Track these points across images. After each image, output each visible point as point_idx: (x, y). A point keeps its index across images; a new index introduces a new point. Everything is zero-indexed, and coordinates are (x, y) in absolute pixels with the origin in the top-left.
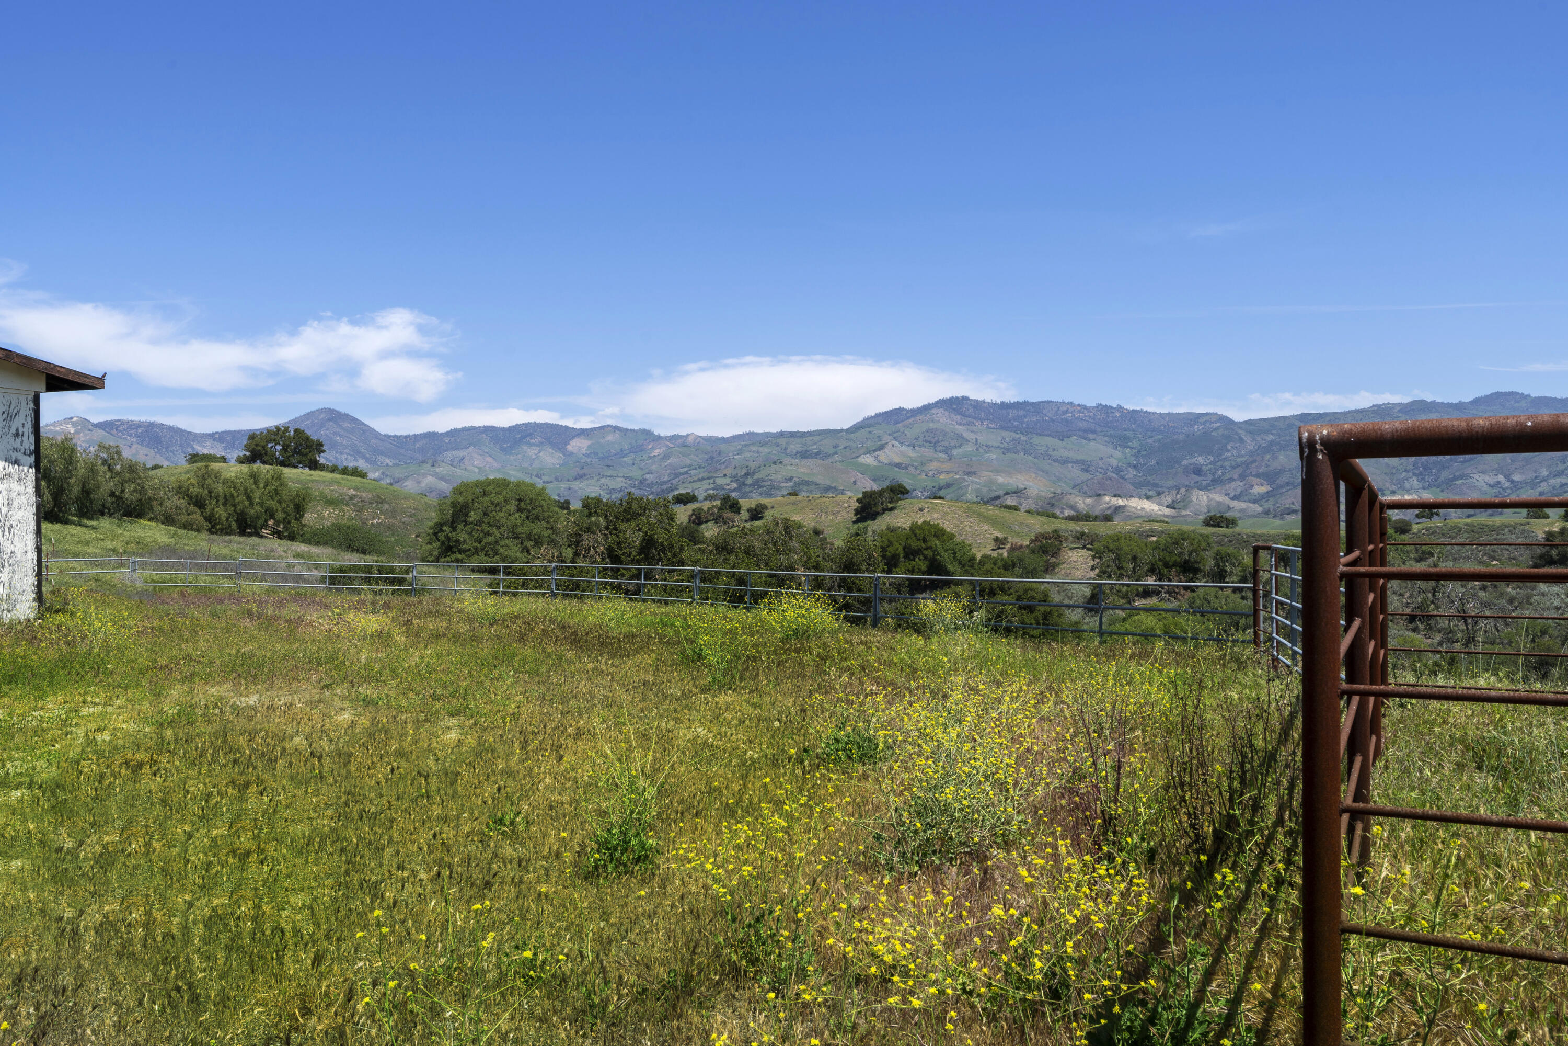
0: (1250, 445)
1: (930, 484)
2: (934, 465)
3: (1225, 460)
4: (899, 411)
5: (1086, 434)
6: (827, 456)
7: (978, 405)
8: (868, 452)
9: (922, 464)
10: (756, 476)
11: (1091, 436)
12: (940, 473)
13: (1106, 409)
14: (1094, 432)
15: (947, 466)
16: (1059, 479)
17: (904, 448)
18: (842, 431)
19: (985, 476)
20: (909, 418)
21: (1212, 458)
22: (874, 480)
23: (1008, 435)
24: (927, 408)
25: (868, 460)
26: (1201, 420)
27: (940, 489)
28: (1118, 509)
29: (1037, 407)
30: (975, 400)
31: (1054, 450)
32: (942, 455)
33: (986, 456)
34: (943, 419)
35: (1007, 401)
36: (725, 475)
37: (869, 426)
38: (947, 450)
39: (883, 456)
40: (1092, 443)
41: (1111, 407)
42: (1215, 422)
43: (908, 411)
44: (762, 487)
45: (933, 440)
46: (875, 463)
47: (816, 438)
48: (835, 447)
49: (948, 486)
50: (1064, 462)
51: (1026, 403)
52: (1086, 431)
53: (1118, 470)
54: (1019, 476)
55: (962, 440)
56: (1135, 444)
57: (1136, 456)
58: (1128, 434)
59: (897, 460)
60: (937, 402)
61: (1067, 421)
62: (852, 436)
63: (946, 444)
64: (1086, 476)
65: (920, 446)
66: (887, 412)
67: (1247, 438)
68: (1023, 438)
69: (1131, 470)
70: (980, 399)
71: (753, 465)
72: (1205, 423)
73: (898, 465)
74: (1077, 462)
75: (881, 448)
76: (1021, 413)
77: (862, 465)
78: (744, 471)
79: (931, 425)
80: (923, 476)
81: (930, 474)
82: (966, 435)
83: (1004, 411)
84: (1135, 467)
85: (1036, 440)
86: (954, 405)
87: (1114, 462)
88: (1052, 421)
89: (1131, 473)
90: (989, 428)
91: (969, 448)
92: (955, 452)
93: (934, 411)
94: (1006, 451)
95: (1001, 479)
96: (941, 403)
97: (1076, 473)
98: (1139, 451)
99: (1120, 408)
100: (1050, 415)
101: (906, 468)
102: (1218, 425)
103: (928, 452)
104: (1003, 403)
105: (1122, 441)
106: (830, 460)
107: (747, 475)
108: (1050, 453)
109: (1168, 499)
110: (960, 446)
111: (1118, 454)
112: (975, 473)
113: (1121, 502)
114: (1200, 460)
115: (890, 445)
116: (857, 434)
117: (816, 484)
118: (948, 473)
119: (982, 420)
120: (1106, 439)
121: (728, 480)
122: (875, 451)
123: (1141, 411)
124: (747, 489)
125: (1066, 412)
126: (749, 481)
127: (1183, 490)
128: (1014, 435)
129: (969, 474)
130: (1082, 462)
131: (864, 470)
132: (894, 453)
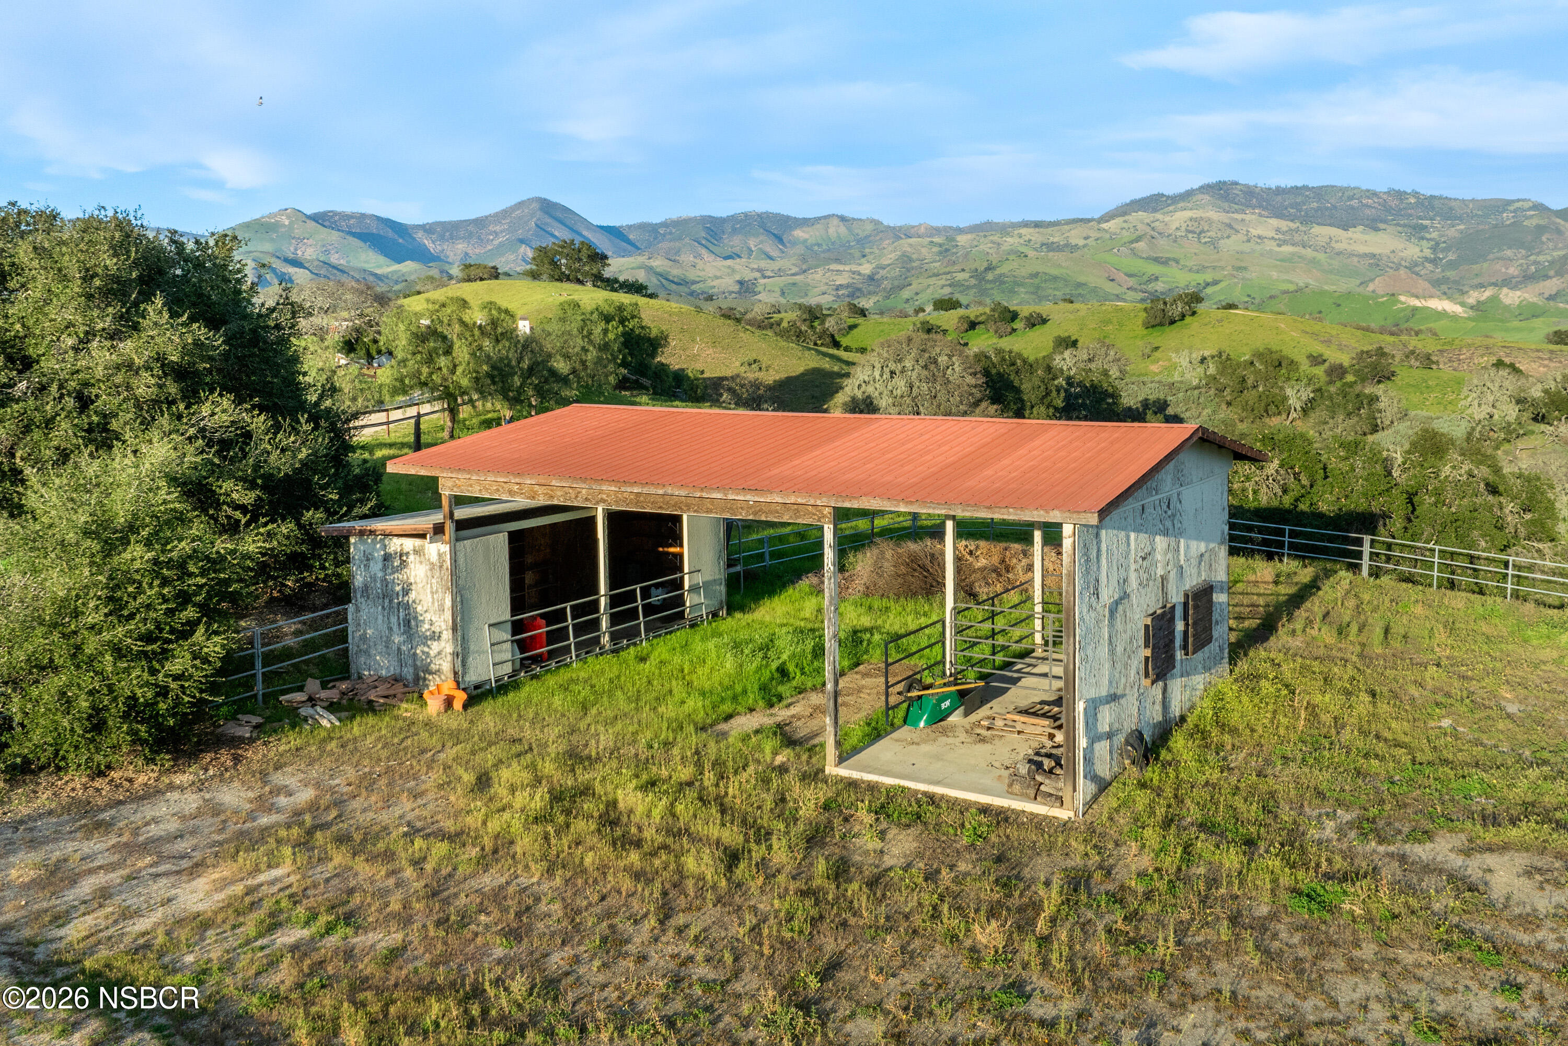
1: (1195, 280)
2: (1200, 258)
3: (1540, 254)
4: (1159, 195)
5: (1376, 223)
6: (1076, 248)
7: (1250, 191)
8: (1124, 244)
9: (1186, 257)
10: (998, 272)
11: (1382, 226)
12: (1206, 267)
13: (1400, 195)
14: (1385, 221)
15: (1215, 260)
17: (1164, 240)
18: (1092, 219)
19: (1258, 271)
20: (1169, 205)
21: (1523, 252)
23: (1284, 225)
24: (1190, 194)
25: (1124, 253)
26: (1512, 208)
27: (1207, 286)
29: (1320, 192)
30: (1246, 186)
31: (1337, 242)
34: (1209, 206)
35: (1283, 185)
36: (963, 270)
37: (1124, 214)
39: (1141, 248)
40: (1382, 234)
41: (1405, 193)
42: (1530, 209)
43: (1168, 197)
44: (1004, 283)
45: (1197, 230)
47: (1064, 228)
48: (1086, 238)
49: (1216, 282)
50: (1350, 255)
51: (1305, 188)
52: (1374, 220)
53: (1412, 265)
54: (1299, 272)
56: (1433, 235)
57: (1434, 249)
58: (1424, 222)
60: (1202, 187)
61: (1352, 208)
62: (1105, 225)
63: (1212, 234)
64: (1374, 272)
66: (1143, 199)
68: (1303, 228)
69: (1427, 265)
70: (1252, 183)
71: (994, 259)
72: (1515, 211)
74: (1364, 255)
75: (1138, 239)
76: (1299, 200)
78: (985, 265)
79: (1195, 213)
83: (1279, 198)
84: (1434, 261)
85: (1317, 230)
86: (1221, 190)
87: (1408, 256)
88: (1334, 207)
89: (1428, 269)
90: (1261, 216)
91: (1239, 239)
93: (1198, 198)
95: (1277, 275)
96: (1206, 189)
97: (1362, 268)
98: (1437, 244)
99: (1416, 194)
100: (1333, 201)
101: (1166, 262)
102: (1532, 213)
104: (1278, 188)
105: (1417, 231)
106: (1081, 253)
107: (989, 268)
108: (1333, 244)
111: (1412, 246)
112: (1245, 268)
113: (1419, 303)
115: (1148, 236)
116: (1109, 224)
118: (1215, 267)
119: (1254, 207)
120: (1400, 229)
121: (966, 275)
122: (1132, 242)
123: (1441, 197)
124: (988, 286)
125: (1351, 198)
126: (990, 276)
128: (1290, 224)
129: (1240, 268)
130: (1370, 256)
131: (1120, 264)
132: (1152, 245)
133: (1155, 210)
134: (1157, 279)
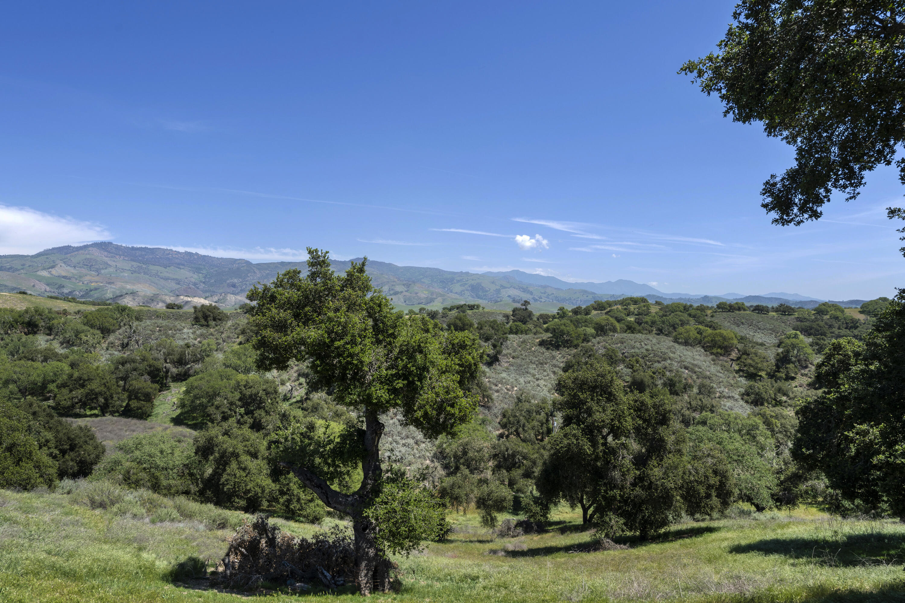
0: (258, 275)
1: (85, 288)
2: (88, 278)
3: (247, 281)
4: (69, 247)
5: (179, 265)
6: (17, 270)
7: (118, 248)
8: (44, 269)
9: (80, 277)
11: (182, 267)
12: (92, 282)
13: (190, 254)
14: (183, 265)
15: (96, 279)
16: (163, 288)
17: (68, 268)
18: (28, 256)
19: (119, 284)
20: (73, 252)
21: (241, 280)
22: (48, 285)
23: (135, 264)
24: (85, 247)
25: (45, 273)
26: (237, 262)
27: (91, 291)
28: (187, 302)
29: (153, 251)
30: (117, 245)
31: (161, 273)
32: (93, 273)
33: (122, 274)
34: (96, 253)
35: (135, 247)
37: (47, 254)
38: (98, 271)
39: (54, 272)
40: (182, 270)
41: (192, 254)
42: (244, 263)
43: (74, 247)
45: (89, 264)
46: (49, 276)
47: (9, 259)
48: (23, 265)
49: (96, 289)
50: (166, 279)
51: (146, 248)
52: (179, 264)
53: (195, 284)
54: (139, 285)
55: (107, 265)
56: (204, 272)
57: (205, 277)
58: (201, 267)
59: (64, 274)
61: (169, 258)
62: (35, 260)
63: (97, 267)
64: (178, 286)
65: (81, 267)
66: (60, 248)
67: (257, 272)
68: (144, 266)
69: (202, 284)
70: (120, 244)
72: (239, 263)
73: (64, 277)
74: (173, 279)
75: (53, 267)
76: (144, 253)
77: (40, 276)
79: (88, 256)
80: (81, 284)
81: (86, 282)
82: (109, 262)
83: (133, 252)
84: (204, 283)
85: (151, 267)
86: (102, 246)
87: (193, 280)
88: (161, 258)
89: (202, 286)
90: (124, 260)
91: (111, 270)
92: (103, 271)
93: (90, 249)
94: (133, 272)
95: (128, 287)
96: (96, 245)
97: (173, 285)
98: (206, 275)
99: (197, 254)
100: (159, 255)
101: (70, 279)
103: (84, 271)
104: (133, 248)
105: (197, 270)
106: (18, 272)
108: (159, 274)
109: (216, 298)
110: (106, 268)
111: (195, 276)
112: (113, 283)
113: (189, 299)
114: (236, 281)
115: (59, 266)
116: (38, 259)
117: (6, 286)
118: (97, 282)
119: (120, 255)
120: (190, 268)
122: (49, 268)
123: (208, 256)
125: (169, 254)
127: (223, 294)
128: (138, 264)
129: (109, 283)
130: (177, 280)
131: (41, 279)
132: (61, 270)
133: (66, 254)
134: (63, 287)
